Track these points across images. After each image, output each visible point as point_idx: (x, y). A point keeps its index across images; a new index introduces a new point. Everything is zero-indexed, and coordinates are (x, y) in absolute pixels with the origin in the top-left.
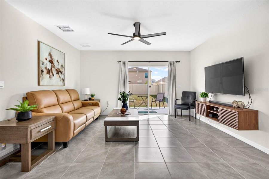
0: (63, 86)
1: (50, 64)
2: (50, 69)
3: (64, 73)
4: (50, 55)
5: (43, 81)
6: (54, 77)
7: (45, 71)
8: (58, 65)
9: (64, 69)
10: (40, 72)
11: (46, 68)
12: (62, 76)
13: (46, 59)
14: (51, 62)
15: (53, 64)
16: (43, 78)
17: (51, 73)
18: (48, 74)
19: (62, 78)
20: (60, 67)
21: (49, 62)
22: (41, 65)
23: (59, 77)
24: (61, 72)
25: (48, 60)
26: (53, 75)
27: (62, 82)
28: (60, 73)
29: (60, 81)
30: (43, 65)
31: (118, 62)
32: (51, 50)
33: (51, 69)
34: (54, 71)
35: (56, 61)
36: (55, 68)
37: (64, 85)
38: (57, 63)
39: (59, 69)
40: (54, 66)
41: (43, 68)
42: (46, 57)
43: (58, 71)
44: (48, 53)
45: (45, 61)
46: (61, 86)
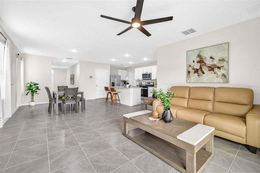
1: (200, 64)
2: (199, 68)
3: (226, 67)
4: (199, 56)
5: (190, 79)
6: (204, 75)
7: (192, 71)
8: (213, 61)
9: (227, 62)
10: (187, 73)
11: (193, 69)
12: (221, 72)
13: (194, 61)
14: (200, 62)
15: (203, 62)
17: (200, 72)
18: (196, 74)
19: (220, 74)
20: (215, 62)
23: (215, 73)
24: (219, 68)
25: (196, 61)
26: (203, 73)
27: (223, 79)
28: (216, 69)
29: (217, 77)
30: (190, 67)
33: (201, 68)
34: (205, 69)
35: (209, 58)
36: (206, 66)
37: (227, 82)
38: (211, 59)
39: (214, 65)
40: (205, 64)
41: (190, 69)
42: (193, 60)
43: (211, 68)
44: (196, 55)
45: (192, 64)
46: (220, 83)
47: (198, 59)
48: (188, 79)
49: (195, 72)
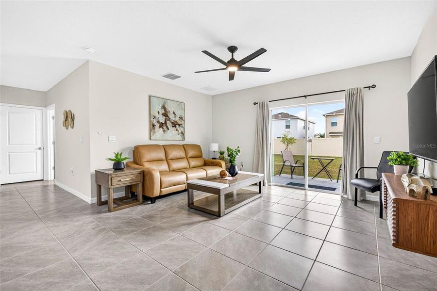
0: (182, 140)
1: (164, 117)
2: (164, 122)
3: (183, 125)
4: (164, 107)
5: (154, 135)
6: (169, 131)
7: (157, 125)
8: (175, 117)
9: (184, 121)
10: (152, 127)
11: (158, 122)
12: (180, 129)
13: (159, 113)
14: (165, 115)
15: (168, 116)
16: (154, 132)
17: (165, 127)
18: (161, 128)
19: (180, 131)
20: (177, 119)
21: (162, 115)
22: (152, 119)
23: (177, 130)
24: (179, 125)
25: (161, 113)
26: (168, 129)
27: (181, 136)
28: (177, 126)
29: (178, 135)
30: (154, 119)
31: (255, 104)
32: (165, 103)
33: (166, 122)
34: (169, 124)
35: (172, 113)
36: (170, 121)
37: (184, 139)
38: (174, 115)
39: (176, 122)
40: (169, 119)
41: (155, 122)
42: (158, 111)
43: (174, 124)
44: (161, 106)
45: (157, 115)
46: (180, 140)
47: (163, 111)
48: (153, 135)
49: (160, 127)
